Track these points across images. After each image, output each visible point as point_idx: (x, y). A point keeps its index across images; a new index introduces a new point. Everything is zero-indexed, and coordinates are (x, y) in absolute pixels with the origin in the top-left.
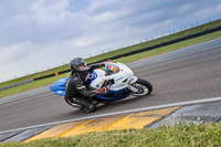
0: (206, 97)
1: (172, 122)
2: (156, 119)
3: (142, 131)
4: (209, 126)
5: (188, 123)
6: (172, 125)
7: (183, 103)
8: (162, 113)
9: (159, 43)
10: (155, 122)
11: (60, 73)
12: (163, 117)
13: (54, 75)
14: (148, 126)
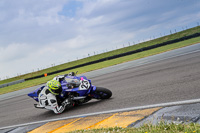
0: (184, 99)
1: (154, 121)
2: (139, 118)
3: (126, 130)
4: (188, 125)
5: (168, 123)
6: (154, 124)
7: (163, 104)
8: (144, 113)
9: (141, 47)
10: (139, 121)
11: (49, 74)
12: (146, 117)
13: (43, 76)
14: (132, 125)
